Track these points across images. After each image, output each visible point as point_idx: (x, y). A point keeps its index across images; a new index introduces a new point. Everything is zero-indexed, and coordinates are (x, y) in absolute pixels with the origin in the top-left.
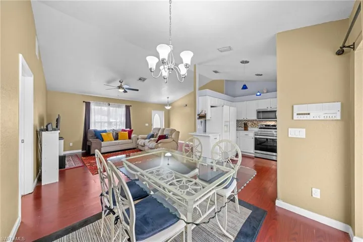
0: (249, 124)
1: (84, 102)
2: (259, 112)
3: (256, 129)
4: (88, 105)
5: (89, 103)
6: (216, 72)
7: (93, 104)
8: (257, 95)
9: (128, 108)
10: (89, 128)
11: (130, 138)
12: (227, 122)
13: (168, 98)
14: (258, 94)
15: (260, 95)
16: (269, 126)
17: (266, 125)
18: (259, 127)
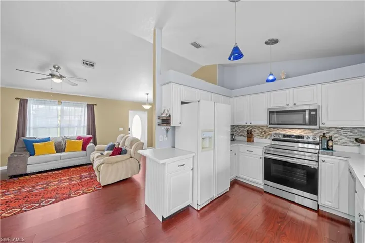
0: (256, 132)
1: (16, 99)
2: (271, 113)
3: (268, 142)
4: (23, 103)
5: (27, 100)
6: (196, 45)
7: (32, 101)
8: (268, 81)
9: (91, 108)
10: (24, 135)
11: (84, 148)
12: (210, 131)
13: (147, 94)
14: (271, 78)
15: (274, 80)
16: (290, 136)
17: (284, 136)
18: (273, 137)
